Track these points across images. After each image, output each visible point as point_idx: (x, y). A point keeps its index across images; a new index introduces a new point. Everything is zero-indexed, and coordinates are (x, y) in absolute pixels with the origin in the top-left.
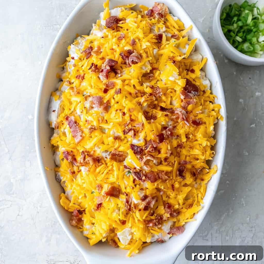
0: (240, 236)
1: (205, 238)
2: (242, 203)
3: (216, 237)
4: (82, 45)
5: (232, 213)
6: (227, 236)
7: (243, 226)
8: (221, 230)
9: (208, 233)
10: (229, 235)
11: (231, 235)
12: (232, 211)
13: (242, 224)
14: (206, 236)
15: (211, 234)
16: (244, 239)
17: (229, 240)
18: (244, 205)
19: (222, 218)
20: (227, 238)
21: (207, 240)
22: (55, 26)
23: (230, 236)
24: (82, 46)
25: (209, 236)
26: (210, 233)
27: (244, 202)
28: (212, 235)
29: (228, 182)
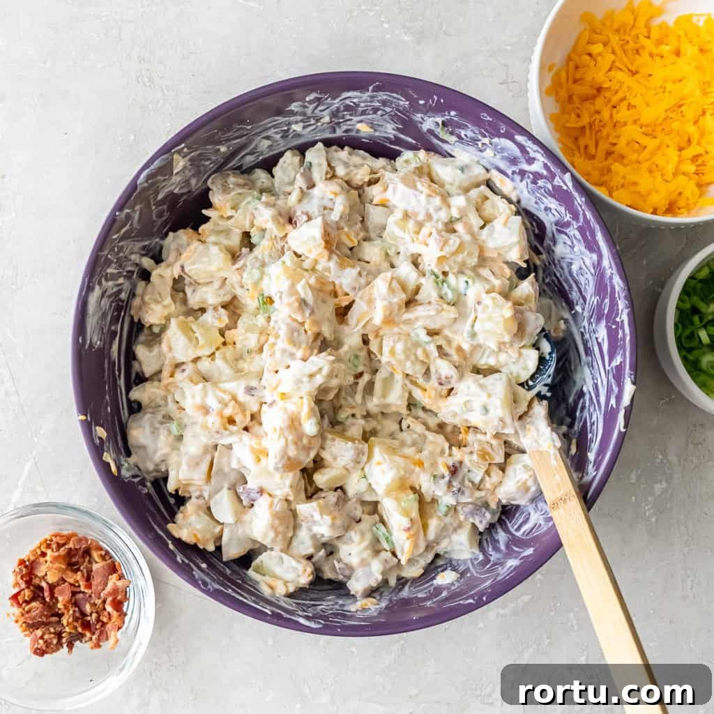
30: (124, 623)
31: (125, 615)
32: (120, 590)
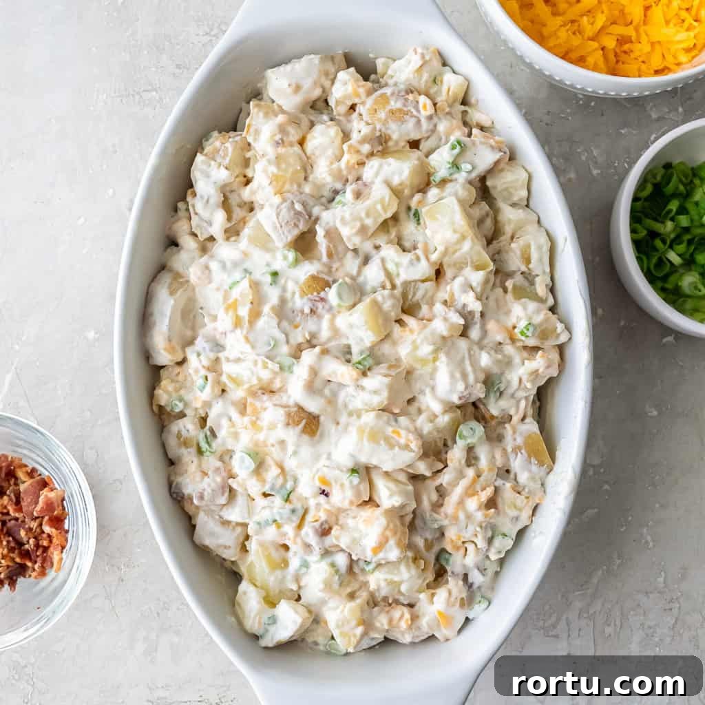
0: (642, 624)
1: (551, 633)
2: (644, 541)
3: (580, 630)
4: (225, 154)
5: (619, 566)
6: (609, 625)
7: (648, 597)
8: (591, 612)
9: (559, 619)
10: (612, 624)
11: (618, 623)
12: (618, 562)
13: (647, 593)
14: (554, 626)
15: (567, 619)
16: (652, 630)
17: (612, 634)
18: (651, 544)
19: (595, 580)
20: (609, 630)
21: (556, 636)
22: (146, 96)
23: (615, 625)
24: (224, 158)
25: (562, 625)
26: (564, 617)
27: (649, 538)
28: (568, 624)
29: (606, 487)
30: (66, 540)
31: (67, 532)
32: (56, 505)
